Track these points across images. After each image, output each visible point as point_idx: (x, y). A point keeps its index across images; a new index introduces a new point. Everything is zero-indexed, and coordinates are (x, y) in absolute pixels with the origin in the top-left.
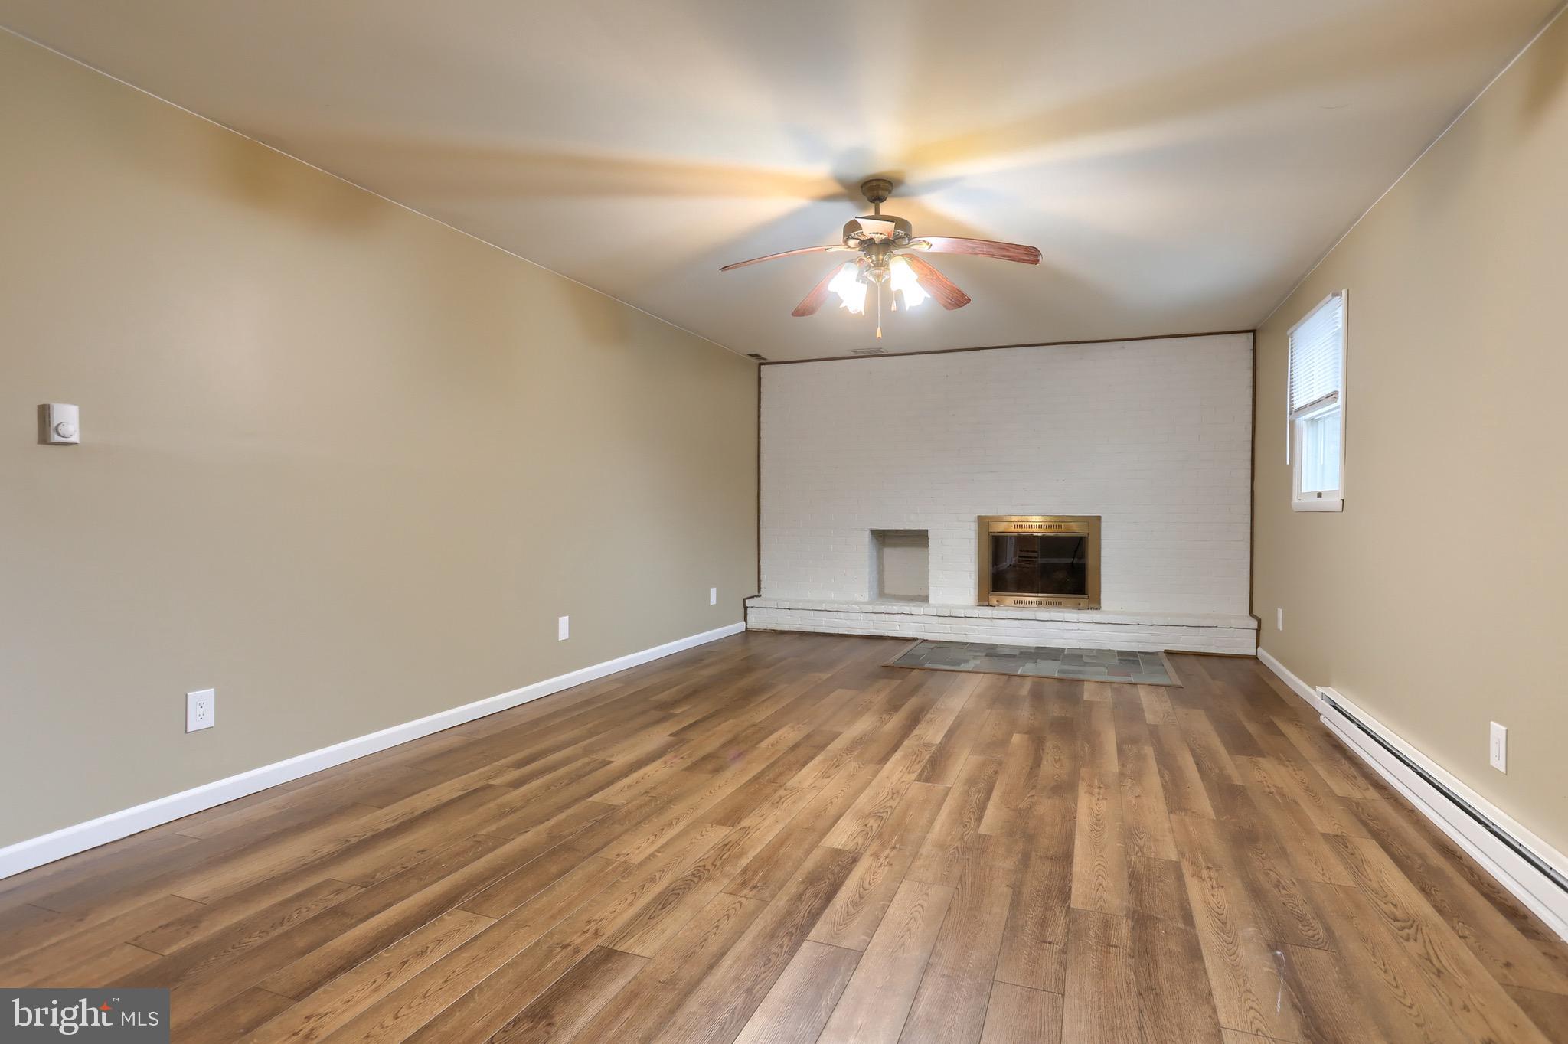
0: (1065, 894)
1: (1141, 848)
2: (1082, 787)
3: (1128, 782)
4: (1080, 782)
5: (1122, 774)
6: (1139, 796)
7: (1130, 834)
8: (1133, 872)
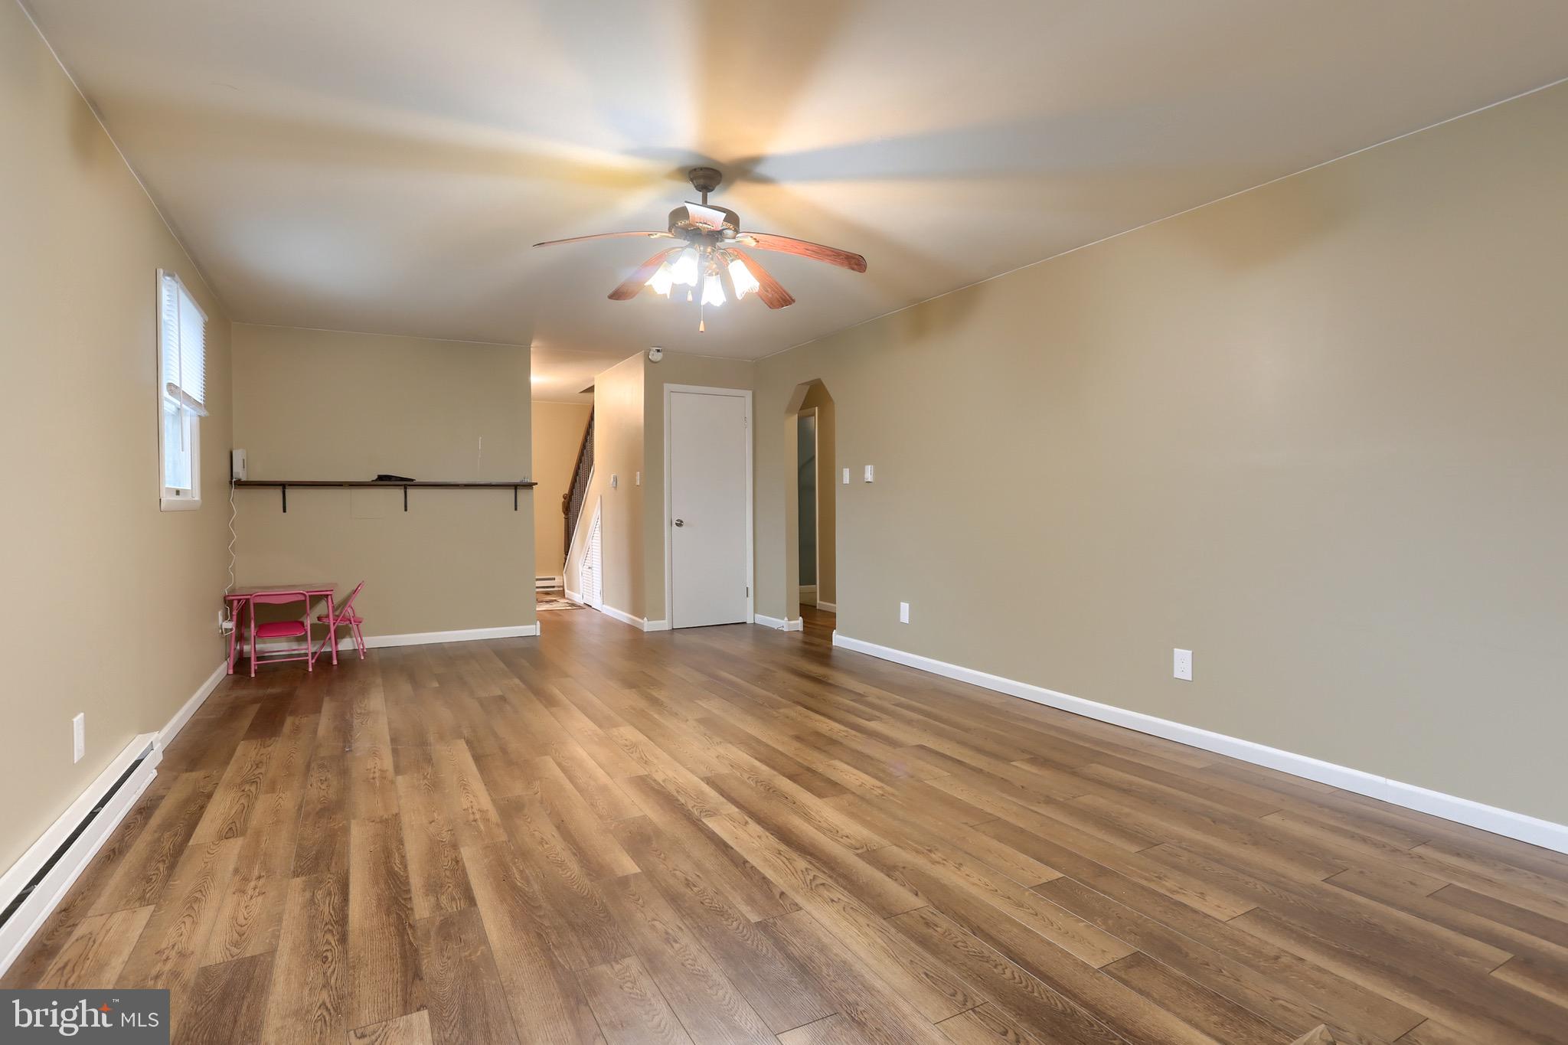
0: (468, 742)
1: (425, 778)
2: (494, 815)
3: (446, 837)
4: (499, 821)
5: (455, 846)
6: (431, 823)
7: (435, 785)
8: (429, 762)
